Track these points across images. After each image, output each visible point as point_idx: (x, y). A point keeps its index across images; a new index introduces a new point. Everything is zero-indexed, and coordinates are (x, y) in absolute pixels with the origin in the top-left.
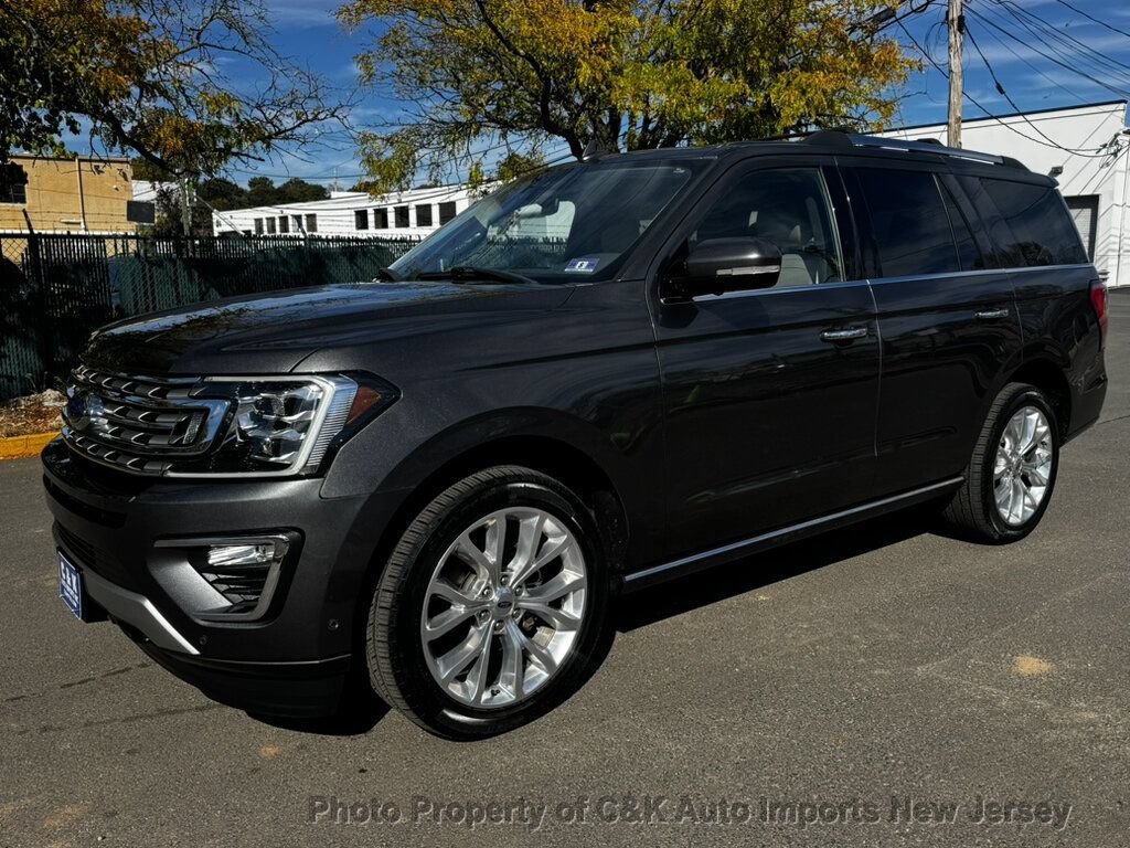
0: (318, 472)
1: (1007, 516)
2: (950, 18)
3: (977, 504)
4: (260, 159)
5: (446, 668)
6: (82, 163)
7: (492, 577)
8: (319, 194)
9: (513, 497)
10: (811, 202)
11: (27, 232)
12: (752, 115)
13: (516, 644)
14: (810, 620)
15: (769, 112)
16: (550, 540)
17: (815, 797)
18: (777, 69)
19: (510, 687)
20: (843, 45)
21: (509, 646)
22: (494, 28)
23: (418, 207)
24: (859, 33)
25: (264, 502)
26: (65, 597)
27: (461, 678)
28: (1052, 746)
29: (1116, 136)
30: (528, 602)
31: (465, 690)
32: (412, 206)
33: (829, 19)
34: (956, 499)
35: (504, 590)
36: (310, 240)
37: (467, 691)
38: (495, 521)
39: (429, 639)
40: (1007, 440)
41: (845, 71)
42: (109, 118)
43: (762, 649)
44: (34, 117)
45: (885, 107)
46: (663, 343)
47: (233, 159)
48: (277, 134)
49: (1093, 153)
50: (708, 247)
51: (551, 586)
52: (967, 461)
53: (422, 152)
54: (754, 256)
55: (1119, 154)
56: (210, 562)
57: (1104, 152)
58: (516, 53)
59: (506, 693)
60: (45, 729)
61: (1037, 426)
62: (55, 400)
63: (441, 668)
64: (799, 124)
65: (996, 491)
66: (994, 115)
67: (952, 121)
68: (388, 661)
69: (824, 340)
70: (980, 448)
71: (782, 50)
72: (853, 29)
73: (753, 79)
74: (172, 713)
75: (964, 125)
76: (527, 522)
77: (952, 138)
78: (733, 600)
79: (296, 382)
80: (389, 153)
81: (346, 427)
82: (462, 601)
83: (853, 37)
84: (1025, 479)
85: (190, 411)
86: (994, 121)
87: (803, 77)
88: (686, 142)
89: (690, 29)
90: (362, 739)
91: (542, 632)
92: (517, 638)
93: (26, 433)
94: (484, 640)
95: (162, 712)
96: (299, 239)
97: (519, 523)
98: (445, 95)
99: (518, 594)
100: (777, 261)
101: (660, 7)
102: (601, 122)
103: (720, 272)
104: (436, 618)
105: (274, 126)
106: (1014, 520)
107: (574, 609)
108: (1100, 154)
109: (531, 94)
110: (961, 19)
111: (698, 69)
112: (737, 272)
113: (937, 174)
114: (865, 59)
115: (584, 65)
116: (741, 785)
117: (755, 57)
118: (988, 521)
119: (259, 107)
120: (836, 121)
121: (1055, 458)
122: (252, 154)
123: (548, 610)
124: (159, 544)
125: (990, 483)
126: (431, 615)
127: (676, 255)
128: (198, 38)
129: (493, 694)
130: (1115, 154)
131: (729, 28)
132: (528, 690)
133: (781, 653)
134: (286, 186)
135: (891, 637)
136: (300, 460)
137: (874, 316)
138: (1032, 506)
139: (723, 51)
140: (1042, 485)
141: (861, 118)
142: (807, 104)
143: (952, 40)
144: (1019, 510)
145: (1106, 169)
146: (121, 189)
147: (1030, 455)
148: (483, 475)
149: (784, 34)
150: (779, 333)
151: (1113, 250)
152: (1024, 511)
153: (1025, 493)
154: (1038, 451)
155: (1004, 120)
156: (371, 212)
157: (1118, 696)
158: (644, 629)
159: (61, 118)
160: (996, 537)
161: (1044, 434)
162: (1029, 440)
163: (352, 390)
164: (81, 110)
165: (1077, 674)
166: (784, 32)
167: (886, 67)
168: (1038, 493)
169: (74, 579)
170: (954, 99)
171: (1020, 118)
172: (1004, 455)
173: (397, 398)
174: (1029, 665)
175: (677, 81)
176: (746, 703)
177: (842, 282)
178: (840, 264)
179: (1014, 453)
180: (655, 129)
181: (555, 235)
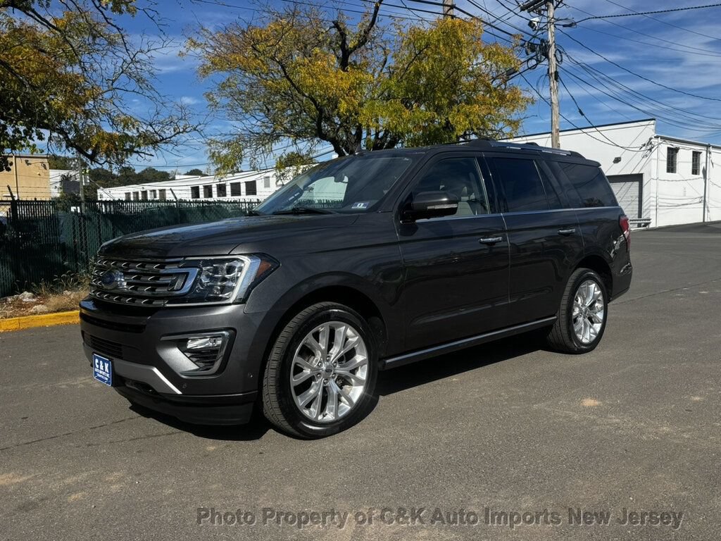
0: (242, 301)
1: (581, 338)
2: (550, 72)
3: (565, 331)
4: (151, 155)
5: (302, 401)
6: (17, 159)
7: (322, 357)
8: (165, 177)
9: (332, 316)
10: (471, 175)
11: (10, 199)
12: (438, 129)
13: (335, 392)
14: (479, 388)
15: (448, 127)
16: (350, 339)
17: (483, 454)
18: (452, 103)
19: (332, 413)
20: (489, 90)
21: (331, 392)
22: (291, 81)
23: (231, 184)
24: (498, 81)
25: (218, 315)
26: (98, 378)
27: (308, 406)
28: (596, 432)
29: (650, 139)
30: (340, 370)
31: (310, 413)
32: (228, 183)
33: (480, 75)
34: (553, 330)
35: (328, 364)
36: (180, 202)
37: (312, 413)
38: (323, 329)
39: (294, 385)
40: (579, 298)
41: (490, 104)
42: (61, 131)
43: (455, 400)
44: (17, 131)
45: (514, 124)
46: (401, 242)
47: (135, 155)
48: (161, 140)
49: (638, 149)
50: (424, 195)
51: (351, 363)
52: (558, 308)
53: (246, 150)
54: (445, 199)
55: (653, 150)
56: (188, 347)
57: (644, 148)
58: (304, 95)
59: (330, 417)
60: (89, 445)
61: (594, 291)
62: (29, 298)
63: (299, 401)
64: (465, 134)
65: (574, 325)
66: (579, 127)
67: (554, 131)
68: (275, 395)
69: (481, 243)
70: (564, 302)
71: (454, 92)
72: (494, 79)
73: (438, 109)
74: (155, 436)
75: (561, 134)
76: (338, 330)
77: (554, 141)
78: (440, 381)
79: (230, 259)
80: (224, 152)
81: (255, 279)
82: (309, 367)
83: (494, 84)
84: (590, 319)
85: (178, 274)
86: (579, 131)
87: (467, 108)
88: (400, 145)
89: (402, 81)
90: (257, 442)
91: (346, 387)
92: (334, 388)
93: (16, 316)
94: (319, 388)
95: (148, 436)
96: (173, 202)
97: (335, 331)
98: (257, 117)
99: (335, 367)
100: (456, 202)
101: (383, 67)
102: (351, 133)
103: (429, 208)
104: (296, 376)
105: (160, 136)
106: (584, 341)
107: (362, 374)
108: (642, 149)
109: (311, 118)
110: (556, 73)
111: (406, 102)
112: (437, 207)
113: (535, 161)
114: (502, 98)
115: (343, 102)
116: (448, 451)
117: (439, 97)
118: (571, 340)
119: (151, 125)
120: (486, 132)
121: (605, 309)
122: (147, 152)
123: (350, 375)
124: (163, 338)
125: (571, 321)
126: (294, 374)
127: (408, 199)
128: (112, 84)
129: (324, 416)
130: (650, 150)
131: (423, 80)
132: (340, 415)
133: (465, 401)
134: (143, 172)
135: (521, 393)
136: (234, 295)
137: (505, 231)
138: (595, 334)
139: (421, 94)
140: (599, 322)
141: (501, 130)
142: (470, 123)
143: (552, 85)
144: (588, 336)
145: (645, 159)
146: (43, 175)
147: (592, 306)
148: (318, 305)
149: (455, 83)
150: (457, 239)
151: (653, 206)
152: (591, 337)
153: (591, 327)
154: (597, 305)
155: (584, 130)
156: (201, 187)
157: (631, 413)
158: (394, 394)
159: (33, 131)
160: (576, 350)
161: (599, 295)
162: (591, 297)
163: (258, 262)
164: (46, 127)
165: (611, 405)
166: (455, 82)
167: (514, 100)
168: (598, 327)
169: (107, 365)
170: (554, 119)
171: (594, 129)
172: (578, 306)
173: (279, 266)
174: (589, 402)
175: (395, 111)
176: (448, 421)
177: (489, 214)
178: (487, 206)
179: (583, 305)
180: (382, 138)
181: (325, 199)
